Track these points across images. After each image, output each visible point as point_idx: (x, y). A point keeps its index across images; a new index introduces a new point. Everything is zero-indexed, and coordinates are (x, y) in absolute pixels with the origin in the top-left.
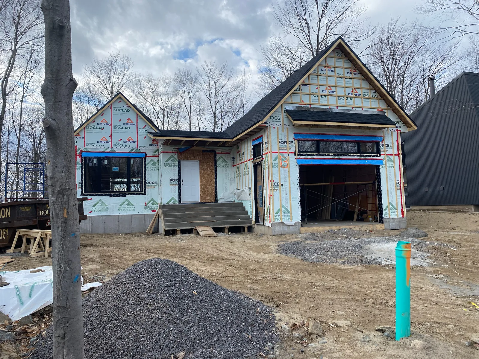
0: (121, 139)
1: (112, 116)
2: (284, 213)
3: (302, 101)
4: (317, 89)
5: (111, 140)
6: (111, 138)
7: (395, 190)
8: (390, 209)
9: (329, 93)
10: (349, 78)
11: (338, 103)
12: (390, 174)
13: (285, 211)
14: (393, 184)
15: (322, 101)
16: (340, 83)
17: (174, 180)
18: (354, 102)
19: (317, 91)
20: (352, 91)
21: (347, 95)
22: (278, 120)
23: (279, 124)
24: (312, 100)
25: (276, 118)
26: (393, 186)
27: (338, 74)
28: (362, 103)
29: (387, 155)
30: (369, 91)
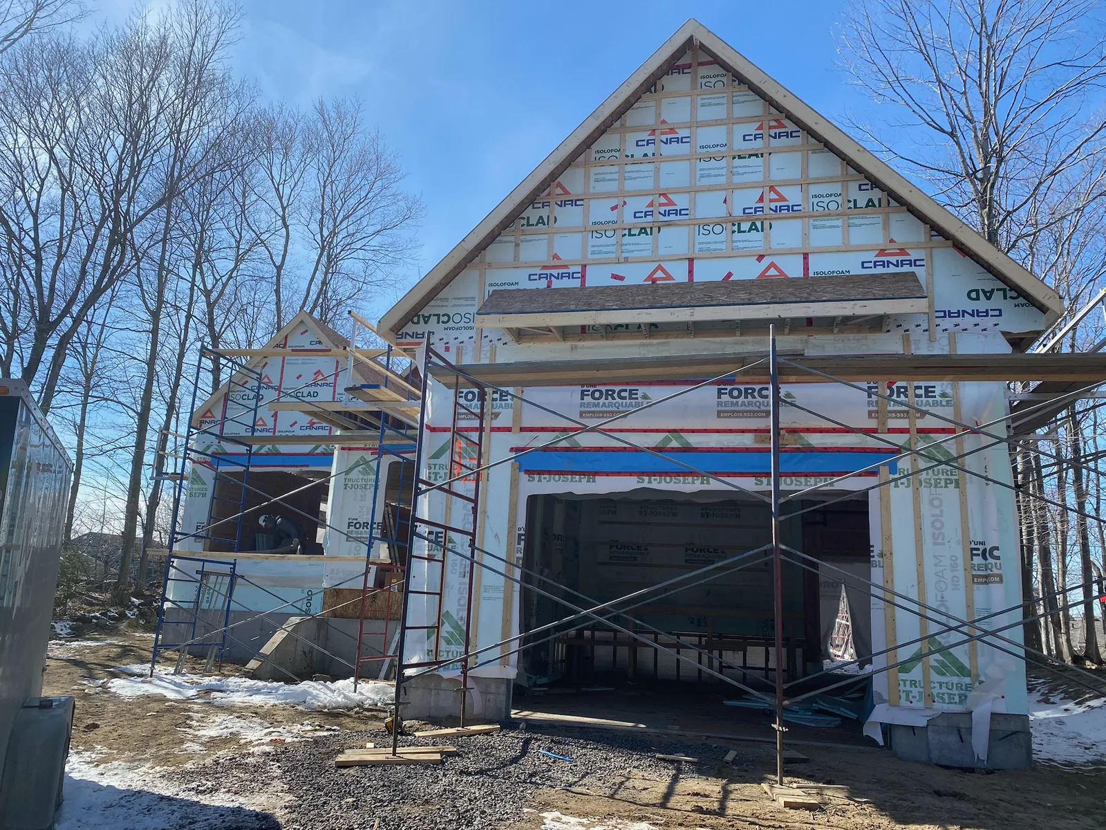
0: (296, 422)
1: (283, 367)
2: (449, 642)
3: (556, 257)
4: (613, 209)
5: (275, 426)
6: (275, 421)
7: (962, 583)
8: (933, 667)
9: (662, 218)
10: (750, 156)
11: (697, 247)
12: (937, 512)
13: (452, 634)
14: (953, 558)
15: (631, 248)
16: (709, 176)
17: (358, 526)
18: (767, 238)
19: (613, 216)
20: (761, 199)
21: (738, 212)
22: (462, 324)
23: (464, 335)
24: (590, 249)
25: (457, 318)
26: (954, 567)
27: (703, 147)
28: (806, 236)
29: (920, 431)
30: (837, 188)
